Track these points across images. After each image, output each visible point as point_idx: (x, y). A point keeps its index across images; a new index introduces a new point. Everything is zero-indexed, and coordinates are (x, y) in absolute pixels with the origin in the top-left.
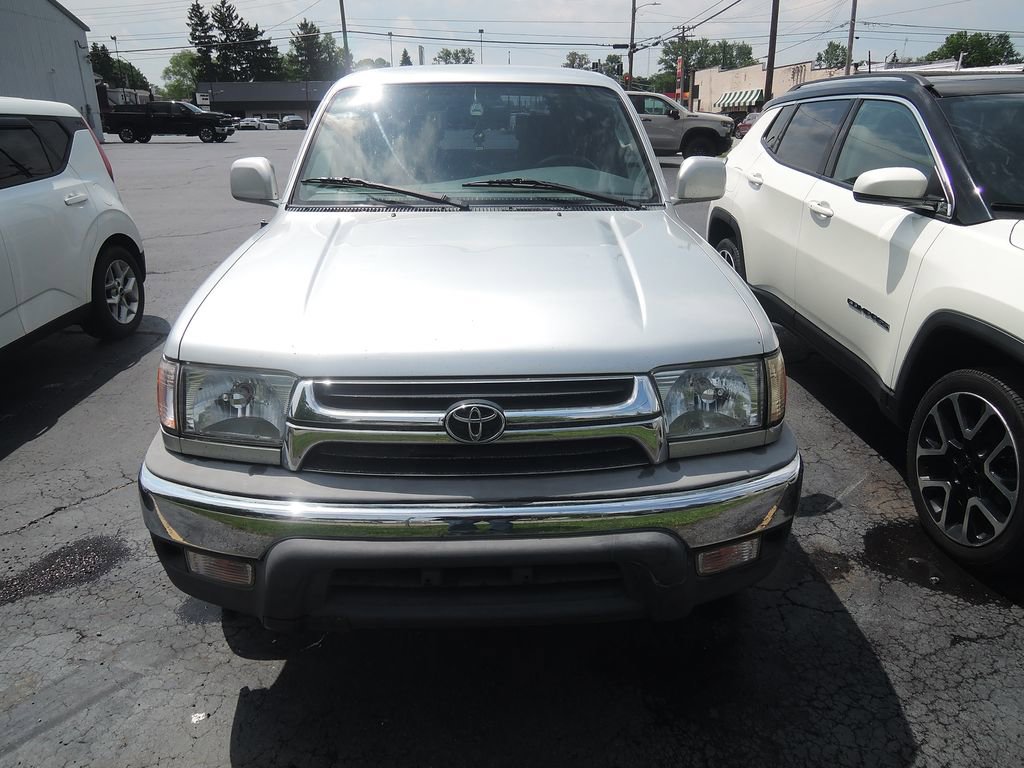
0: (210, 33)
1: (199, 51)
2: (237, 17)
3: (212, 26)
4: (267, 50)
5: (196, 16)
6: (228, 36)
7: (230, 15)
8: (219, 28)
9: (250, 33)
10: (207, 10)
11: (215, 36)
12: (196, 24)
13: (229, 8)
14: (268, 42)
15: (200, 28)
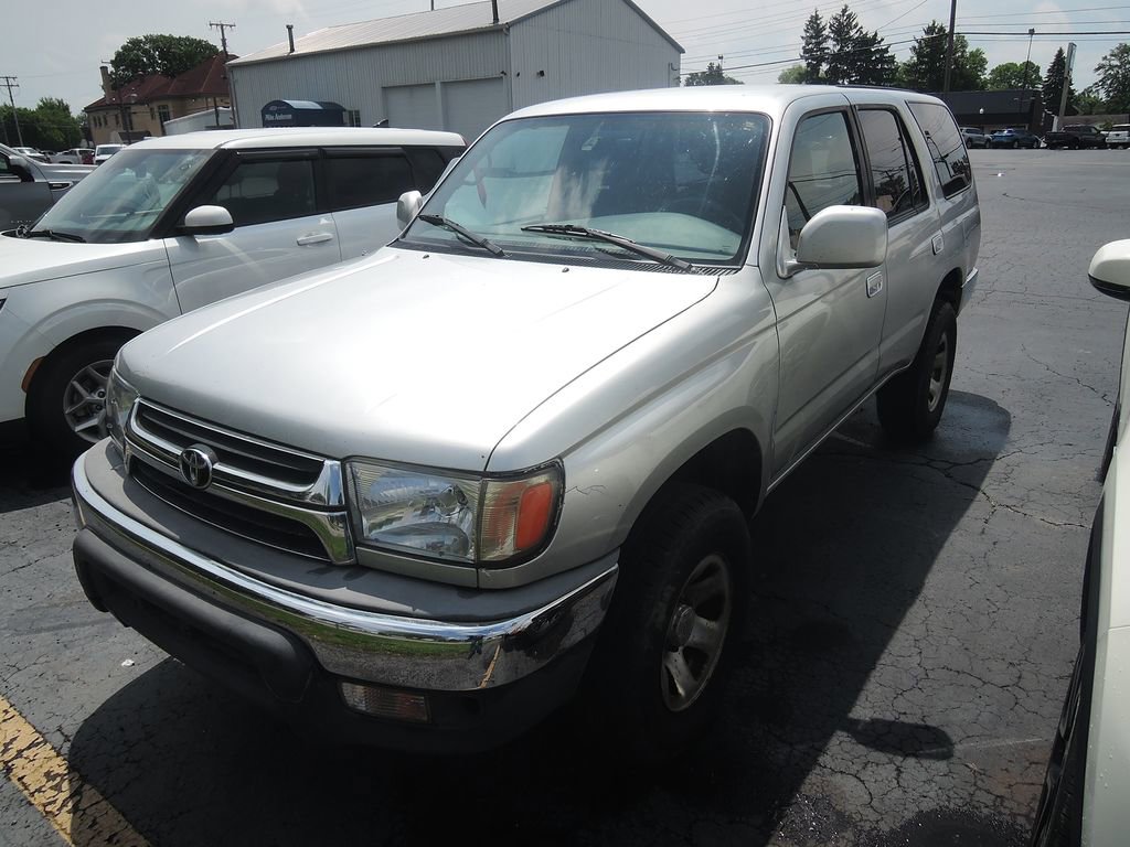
0: (824, 45)
1: (808, 64)
2: (856, 26)
3: (828, 37)
4: (882, 60)
5: (812, 28)
6: (842, 47)
7: (849, 24)
8: (835, 40)
9: (867, 42)
10: (826, 20)
11: (828, 48)
12: (811, 37)
13: (849, 16)
14: (886, 51)
15: (814, 41)
